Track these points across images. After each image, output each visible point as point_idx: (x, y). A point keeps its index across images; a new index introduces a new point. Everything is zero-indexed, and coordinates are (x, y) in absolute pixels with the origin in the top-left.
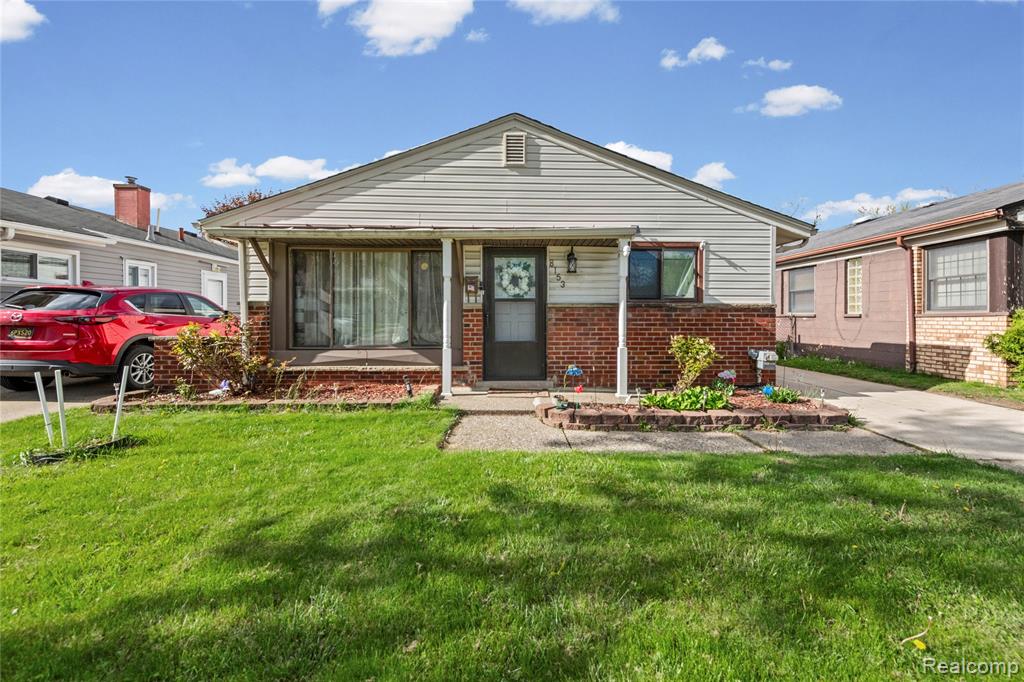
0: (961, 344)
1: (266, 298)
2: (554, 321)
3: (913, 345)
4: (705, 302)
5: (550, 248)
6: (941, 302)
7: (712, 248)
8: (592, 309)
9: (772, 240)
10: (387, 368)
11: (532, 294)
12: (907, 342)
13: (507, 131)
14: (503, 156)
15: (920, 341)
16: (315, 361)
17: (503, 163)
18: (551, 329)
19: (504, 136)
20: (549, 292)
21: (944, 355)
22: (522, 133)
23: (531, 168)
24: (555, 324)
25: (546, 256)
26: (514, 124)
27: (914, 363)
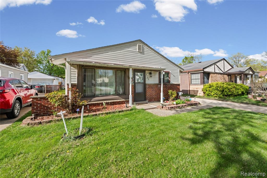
0: (197, 90)
1: (76, 83)
2: (147, 88)
3: (189, 90)
4: (171, 83)
5: (146, 71)
6: (193, 83)
7: (171, 73)
8: (154, 85)
9: (179, 72)
10: (112, 101)
11: (143, 81)
12: (188, 89)
13: (138, 43)
14: (138, 49)
15: (190, 89)
16: (92, 101)
17: (138, 51)
18: (147, 89)
19: (138, 45)
20: (146, 81)
21: (194, 92)
22: (141, 44)
23: (142, 53)
24: (148, 88)
25: (145, 73)
26: (139, 42)
27: (190, 93)
